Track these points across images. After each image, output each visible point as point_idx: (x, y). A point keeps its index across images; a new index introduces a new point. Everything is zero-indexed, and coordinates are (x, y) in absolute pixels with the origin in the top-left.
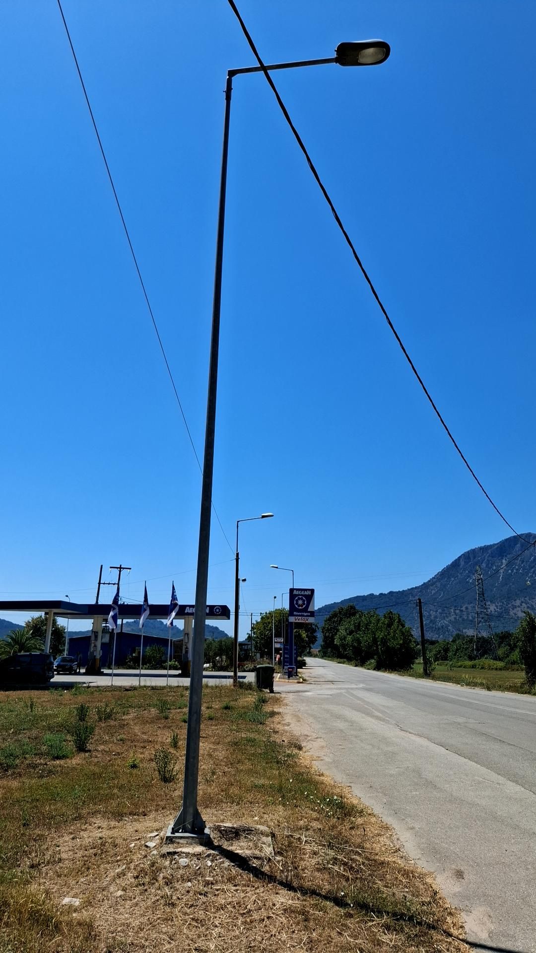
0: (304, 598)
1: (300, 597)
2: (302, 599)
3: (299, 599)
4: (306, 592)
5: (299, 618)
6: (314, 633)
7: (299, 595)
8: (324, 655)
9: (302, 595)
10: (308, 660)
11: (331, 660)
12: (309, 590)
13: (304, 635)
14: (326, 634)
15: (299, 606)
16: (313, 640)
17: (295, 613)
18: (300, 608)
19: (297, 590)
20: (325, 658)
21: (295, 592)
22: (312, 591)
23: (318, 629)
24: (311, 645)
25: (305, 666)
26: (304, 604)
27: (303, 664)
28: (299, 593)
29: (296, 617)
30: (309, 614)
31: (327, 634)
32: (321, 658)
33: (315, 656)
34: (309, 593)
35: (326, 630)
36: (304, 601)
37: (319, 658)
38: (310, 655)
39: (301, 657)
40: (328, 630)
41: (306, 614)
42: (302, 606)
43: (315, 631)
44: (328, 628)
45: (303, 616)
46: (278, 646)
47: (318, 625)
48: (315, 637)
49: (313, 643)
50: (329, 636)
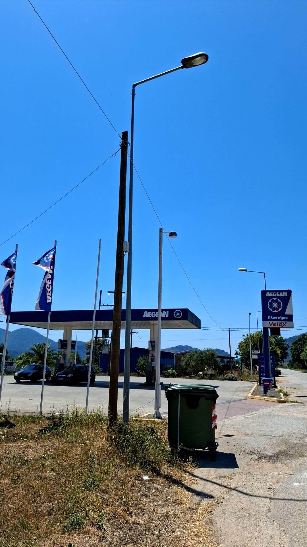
0: (279, 301)
1: (275, 299)
2: (277, 301)
3: (273, 301)
4: (281, 293)
5: (274, 322)
6: (286, 350)
7: (273, 297)
8: (292, 366)
9: (276, 297)
10: (282, 370)
11: (297, 370)
12: (285, 291)
13: (279, 352)
14: (293, 352)
15: (273, 309)
16: (285, 355)
17: (269, 317)
18: (275, 311)
19: (270, 291)
20: (293, 369)
21: (268, 294)
22: (289, 292)
23: (289, 348)
24: (284, 359)
25: (281, 375)
26: (279, 307)
27: (278, 374)
28: (273, 294)
29: (271, 322)
30: (287, 318)
31: (295, 353)
32: (289, 369)
33: (286, 368)
34: (285, 294)
35: (293, 350)
36: (279, 303)
37: (288, 369)
38: (282, 366)
39: (276, 368)
40: (295, 350)
41: (282, 318)
42: (277, 309)
43: (286, 349)
44: (295, 348)
45: (280, 320)
46: (255, 357)
47: (288, 344)
48: (287, 354)
49: (286, 358)
50: (296, 354)
